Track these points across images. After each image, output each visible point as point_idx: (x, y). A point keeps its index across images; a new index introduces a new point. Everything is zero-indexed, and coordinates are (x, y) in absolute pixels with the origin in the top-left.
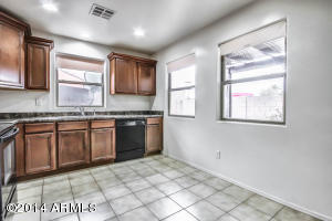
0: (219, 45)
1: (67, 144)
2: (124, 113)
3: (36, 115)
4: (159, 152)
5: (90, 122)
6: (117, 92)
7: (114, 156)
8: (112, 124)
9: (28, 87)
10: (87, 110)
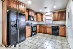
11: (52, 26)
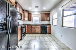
0: (62, 7)
1: (33, 29)
2: (43, 24)
3: (30, 24)
4: (50, 33)
5: (36, 26)
6: (41, 20)
7: (40, 32)
8: (40, 26)
9: (29, 20)
10: (37, 24)
11: (41, 26)
